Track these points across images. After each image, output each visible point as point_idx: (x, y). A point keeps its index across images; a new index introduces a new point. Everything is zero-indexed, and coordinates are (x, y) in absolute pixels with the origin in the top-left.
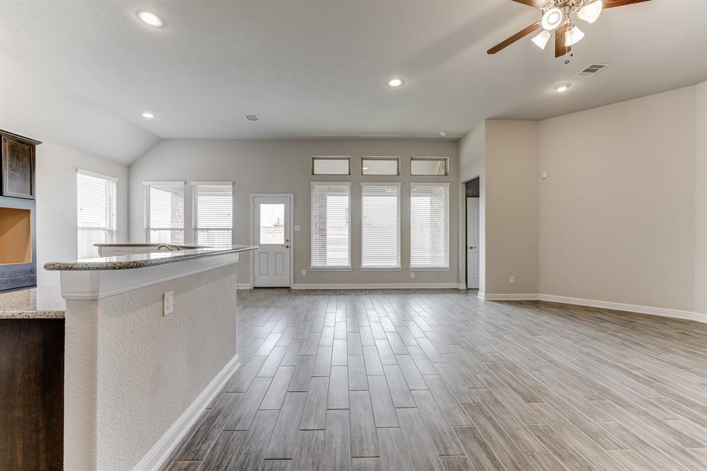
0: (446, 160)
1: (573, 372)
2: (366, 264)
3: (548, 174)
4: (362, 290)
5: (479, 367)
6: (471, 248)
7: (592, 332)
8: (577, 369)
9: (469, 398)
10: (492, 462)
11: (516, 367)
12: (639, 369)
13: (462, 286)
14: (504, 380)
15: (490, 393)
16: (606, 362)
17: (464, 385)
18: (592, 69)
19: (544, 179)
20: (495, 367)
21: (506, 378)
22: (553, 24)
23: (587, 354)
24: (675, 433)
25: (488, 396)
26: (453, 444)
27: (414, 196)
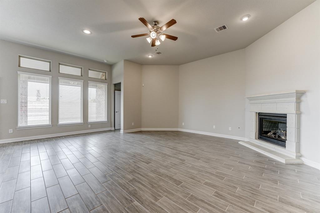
0: (106, 73)
1: (157, 151)
2: (61, 122)
3: (144, 85)
4: (59, 137)
5: (129, 158)
6: (117, 112)
7: (158, 138)
8: (158, 150)
9: (129, 169)
10: (144, 186)
11: (141, 154)
12: (171, 146)
13: (113, 129)
14: (139, 160)
15: (136, 165)
16: (164, 146)
17: (126, 166)
18: (159, 53)
19: (143, 86)
20: (134, 156)
21: (139, 158)
22: (153, 37)
23: (159, 145)
24: (181, 160)
25: (135, 166)
26: (130, 186)
27: (90, 87)
